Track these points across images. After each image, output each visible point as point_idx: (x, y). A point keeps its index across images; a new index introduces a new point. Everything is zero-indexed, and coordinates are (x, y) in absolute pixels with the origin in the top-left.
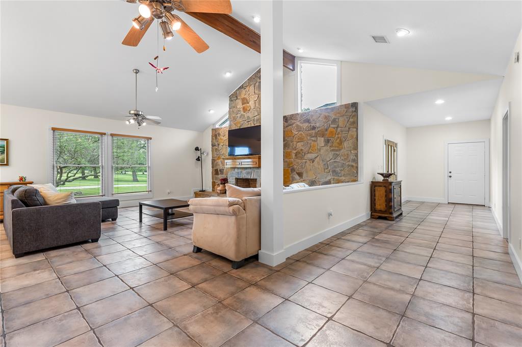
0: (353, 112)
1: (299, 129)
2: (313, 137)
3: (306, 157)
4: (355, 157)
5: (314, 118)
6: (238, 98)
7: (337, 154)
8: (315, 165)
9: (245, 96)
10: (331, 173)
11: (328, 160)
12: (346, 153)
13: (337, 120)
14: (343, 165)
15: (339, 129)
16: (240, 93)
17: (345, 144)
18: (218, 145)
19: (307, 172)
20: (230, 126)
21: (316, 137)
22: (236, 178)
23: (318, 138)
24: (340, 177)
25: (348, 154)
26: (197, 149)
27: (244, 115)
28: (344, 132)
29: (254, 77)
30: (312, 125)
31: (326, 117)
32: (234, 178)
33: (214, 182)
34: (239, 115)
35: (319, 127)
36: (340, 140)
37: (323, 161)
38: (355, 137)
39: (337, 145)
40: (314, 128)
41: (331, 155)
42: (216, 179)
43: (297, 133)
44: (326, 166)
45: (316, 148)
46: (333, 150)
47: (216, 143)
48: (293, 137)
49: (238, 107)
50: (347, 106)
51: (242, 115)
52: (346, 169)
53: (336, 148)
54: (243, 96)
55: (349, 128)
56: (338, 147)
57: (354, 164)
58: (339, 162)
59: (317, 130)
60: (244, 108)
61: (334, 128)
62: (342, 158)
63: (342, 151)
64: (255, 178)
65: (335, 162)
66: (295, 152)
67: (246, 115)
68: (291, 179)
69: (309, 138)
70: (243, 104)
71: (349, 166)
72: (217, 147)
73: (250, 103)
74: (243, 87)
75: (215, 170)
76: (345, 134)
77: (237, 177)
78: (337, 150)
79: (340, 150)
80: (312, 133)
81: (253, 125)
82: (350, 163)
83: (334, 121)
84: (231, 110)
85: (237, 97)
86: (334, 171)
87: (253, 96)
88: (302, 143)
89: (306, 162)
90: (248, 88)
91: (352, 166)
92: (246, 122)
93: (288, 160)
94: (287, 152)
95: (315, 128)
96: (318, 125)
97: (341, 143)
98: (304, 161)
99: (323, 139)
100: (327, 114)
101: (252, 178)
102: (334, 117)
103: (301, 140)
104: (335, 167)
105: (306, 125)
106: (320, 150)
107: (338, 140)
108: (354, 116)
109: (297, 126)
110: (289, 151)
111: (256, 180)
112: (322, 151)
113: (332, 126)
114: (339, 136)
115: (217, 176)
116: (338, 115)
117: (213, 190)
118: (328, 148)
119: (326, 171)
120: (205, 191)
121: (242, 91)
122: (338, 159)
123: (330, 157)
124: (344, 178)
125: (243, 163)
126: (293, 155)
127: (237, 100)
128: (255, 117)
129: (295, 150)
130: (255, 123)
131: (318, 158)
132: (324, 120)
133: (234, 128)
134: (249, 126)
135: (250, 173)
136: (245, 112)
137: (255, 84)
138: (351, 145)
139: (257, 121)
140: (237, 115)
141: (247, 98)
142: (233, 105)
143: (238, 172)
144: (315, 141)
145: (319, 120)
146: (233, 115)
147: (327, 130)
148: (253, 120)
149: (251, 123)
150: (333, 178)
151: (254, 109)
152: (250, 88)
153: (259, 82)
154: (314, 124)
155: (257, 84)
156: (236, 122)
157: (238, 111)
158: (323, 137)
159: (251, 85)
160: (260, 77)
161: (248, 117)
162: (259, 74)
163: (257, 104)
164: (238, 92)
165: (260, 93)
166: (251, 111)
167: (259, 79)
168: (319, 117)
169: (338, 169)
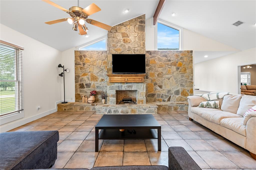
0: (190, 55)
1: (160, 60)
2: (169, 65)
3: (164, 77)
4: (192, 77)
5: (170, 55)
6: (118, 31)
7: (183, 76)
8: (171, 81)
9: (125, 32)
12: (188, 75)
13: (183, 58)
14: (186, 82)
15: (184, 63)
16: (120, 29)
17: (187, 71)
18: (84, 64)
19: (165, 85)
20: (109, 51)
21: (171, 65)
23: (172, 66)
24: (185, 87)
25: (189, 76)
26: (60, 66)
27: (125, 46)
29: (134, 20)
30: (168, 59)
32: (115, 90)
33: (79, 94)
34: (119, 44)
35: (173, 61)
36: (185, 68)
37: (175, 79)
38: (191, 67)
39: (184, 71)
40: (170, 61)
41: (180, 76)
42: (81, 91)
43: (158, 62)
44: (177, 82)
45: (171, 72)
46: (181, 74)
47: (81, 63)
48: (156, 64)
49: (118, 38)
50: (188, 52)
51: (122, 44)
52: (188, 83)
53: (183, 73)
54: (123, 31)
55: (189, 63)
56: (184, 72)
58: (184, 80)
59: (171, 62)
60: (124, 40)
62: (186, 78)
63: (186, 74)
65: (182, 79)
66: (157, 73)
67: (127, 45)
68: (154, 89)
69: (166, 66)
71: (189, 82)
72: (82, 66)
73: (130, 37)
74: (123, 25)
75: (80, 84)
76: (187, 65)
77: (117, 89)
80: (169, 63)
81: (134, 53)
82: (190, 80)
83: (181, 58)
84: (111, 39)
85: (116, 30)
86: (181, 85)
87: (133, 33)
88: (162, 69)
89: (165, 79)
90: (128, 27)
91: (191, 82)
92: (126, 50)
93: (152, 78)
94: (151, 73)
96: (172, 59)
97: (185, 70)
98: (163, 79)
99: (175, 67)
100: (177, 54)
101: (132, 90)
102: (181, 56)
103: (161, 66)
104: (182, 82)
105: (164, 58)
106: (173, 73)
107: (184, 69)
108: (192, 57)
109: (159, 58)
110: (153, 72)
111: (136, 91)
112: (175, 74)
113: (180, 61)
114: (185, 66)
115: (81, 89)
116: (183, 55)
117: (76, 101)
118: (178, 72)
119: (177, 84)
120: (67, 103)
121: (122, 27)
122: (184, 78)
123: (179, 77)
124: (187, 88)
125: (128, 80)
126: (156, 75)
127: (117, 33)
128: (136, 48)
129: (157, 72)
130: (136, 52)
131: (172, 77)
132: (176, 57)
133: (114, 52)
135: (130, 86)
136: (124, 43)
137: (135, 25)
138: (190, 72)
139: (137, 51)
140: (117, 44)
141: (127, 33)
142: (112, 35)
143: (119, 86)
144: (170, 68)
145: (173, 57)
146: (113, 43)
147: (177, 62)
148: (134, 50)
149: (131, 52)
150: (181, 89)
151: (135, 43)
152: (130, 27)
153: (138, 25)
154: (169, 59)
155: (137, 26)
156: (116, 49)
157: (118, 41)
158: (175, 66)
159: (131, 25)
160: (139, 21)
161: (129, 47)
162: (139, 19)
163: (137, 40)
164: (117, 27)
165: (140, 32)
166: (131, 43)
167: (139, 23)
168: (173, 55)
169: (184, 84)
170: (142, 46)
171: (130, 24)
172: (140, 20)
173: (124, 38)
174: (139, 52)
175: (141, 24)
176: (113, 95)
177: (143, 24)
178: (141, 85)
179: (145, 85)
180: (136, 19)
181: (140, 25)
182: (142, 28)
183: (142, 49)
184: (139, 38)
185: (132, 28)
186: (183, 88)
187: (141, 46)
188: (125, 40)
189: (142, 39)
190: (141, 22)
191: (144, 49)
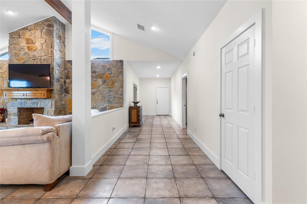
0: (120, 65)
2: (94, 78)
4: (122, 92)
5: (94, 65)
6: (22, 37)
7: (111, 90)
8: (96, 97)
9: (30, 37)
10: (107, 102)
11: (105, 93)
12: (116, 90)
13: (111, 69)
14: (114, 97)
15: (112, 75)
16: (24, 34)
17: (116, 84)
20: (10, 60)
21: (96, 78)
22: (18, 108)
23: (98, 79)
24: (113, 104)
25: (117, 91)
27: (29, 54)
28: (115, 77)
29: (40, 23)
31: (103, 66)
32: (17, 107)
34: (22, 52)
35: (98, 72)
36: (113, 82)
37: (101, 94)
38: (122, 80)
39: (111, 85)
44: (103, 98)
45: (96, 85)
46: (108, 88)
49: (21, 45)
50: (117, 61)
51: (26, 52)
52: (117, 99)
53: (110, 87)
54: (27, 37)
55: (118, 75)
56: (111, 86)
57: (121, 97)
58: (112, 95)
59: (97, 74)
60: (28, 47)
61: (109, 74)
62: (114, 93)
63: (114, 88)
64: (42, 106)
65: (109, 95)
67: (32, 54)
70: (27, 44)
71: (118, 97)
73: (36, 44)
74: (27, 29)
76: (116, 78)
77: (20, 106)
78: (111, 88)
79: (112, 88)
80: (94, 75)
81: (40, 63)
82: (119, 96)
83: (109, 69)
84: (12, 46)
85: (20, 36)
86: (109, 101)
87: (39, 39)
90: (33, 32)
91: (120, 98)
92: (31, 59)
95: (95, 72)
96: (97, 70)
97: (113, 83)
99: (101, 80)
100: (104, 64)
101: (38, 107)
102: (108, 67)
104: (109, 98)
106: (99, 87)
107: (111, 82)
108: (121, 68)
111: (43, 108)
112: (101, 88)
113: (107, 72)
114: (112, 79)
116: (111, 66)
118: (105, 86)
119: (104, 100)
121: (26, 32)
122: (112, 93)
123: (106, 92)
124: (115, 105)
125: (27, 95)
127: (20, 39)
128: (43, 58)
130: (42, 62)
131: (98, 92)
132: (102, 68)
133: (15, 62)
134: (35, 63)
135: (35, 103)
136: (29, 51)
137: (42, 30)
138: (119, 85)
139: (44, 60)
140: (20, 52)
141: (33, 39)
142: (14, 42)
143: (21, 102)
144: (95, 81)
145: (98, 67)
146: (15, 51)
147: (104, 74)
148: (40, 59)
149: (37, 61)
150: (108, 106)
151: (41, 50)
152: (36, 31)
153: (46, 29)
154: (94, 70)
155: (44, 30)
156: (18, 57)
157: (21, 48)
158: (101, 78)
159: (38, 29)
160: (47, 25)
161: (34, 56)
162: (46, 23)
163: (44, 47)
164: (21, 32)
165: (47, 38)
166: (37, 51)
167: (47, 27)
168: (99, 65)
169: (111, 100)
170: (50, 55)
171: (36, 29)
172: (48, 23)
173: (28, 45)
174: (47, 61)
175: (49, 28)
176: (14, 113)
177: (51, 28)
178: (49, 102)
179: (54, 102)
180: (43, 22)
181: (47, 30)
182: (50, 33)
183: (50, 59)
184: (47, 45)
185: (38, 33)
186: (110, 105)
187: (48, 54)
188: (30, 47)
189: (50, 46)
190: (49, 26)
191: (52, 58)
